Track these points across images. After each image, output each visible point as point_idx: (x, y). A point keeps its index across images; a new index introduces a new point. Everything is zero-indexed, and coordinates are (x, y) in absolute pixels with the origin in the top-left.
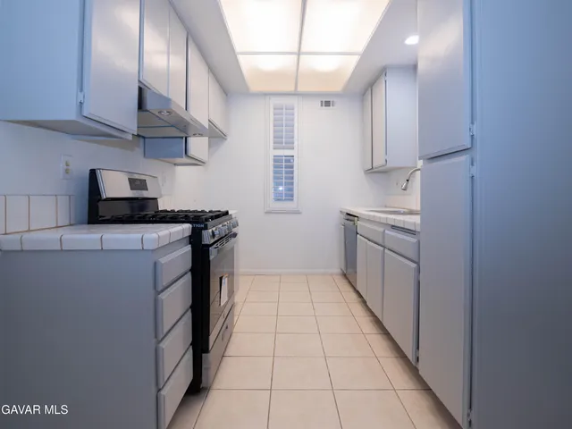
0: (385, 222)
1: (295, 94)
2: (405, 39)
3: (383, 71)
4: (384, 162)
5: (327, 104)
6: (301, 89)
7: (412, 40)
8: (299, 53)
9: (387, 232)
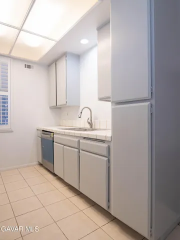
0: (74, 135)
1: (8, 57)
2: (81, 40)
3: (65, 54)
4: (65, 103)
5: (29, 67)
6: (13, 54)
7: (84, 41)
8: (21, 30)
9: (81, 141)
